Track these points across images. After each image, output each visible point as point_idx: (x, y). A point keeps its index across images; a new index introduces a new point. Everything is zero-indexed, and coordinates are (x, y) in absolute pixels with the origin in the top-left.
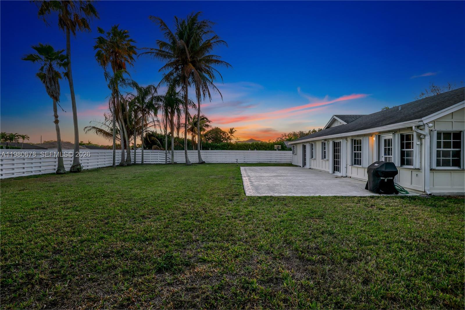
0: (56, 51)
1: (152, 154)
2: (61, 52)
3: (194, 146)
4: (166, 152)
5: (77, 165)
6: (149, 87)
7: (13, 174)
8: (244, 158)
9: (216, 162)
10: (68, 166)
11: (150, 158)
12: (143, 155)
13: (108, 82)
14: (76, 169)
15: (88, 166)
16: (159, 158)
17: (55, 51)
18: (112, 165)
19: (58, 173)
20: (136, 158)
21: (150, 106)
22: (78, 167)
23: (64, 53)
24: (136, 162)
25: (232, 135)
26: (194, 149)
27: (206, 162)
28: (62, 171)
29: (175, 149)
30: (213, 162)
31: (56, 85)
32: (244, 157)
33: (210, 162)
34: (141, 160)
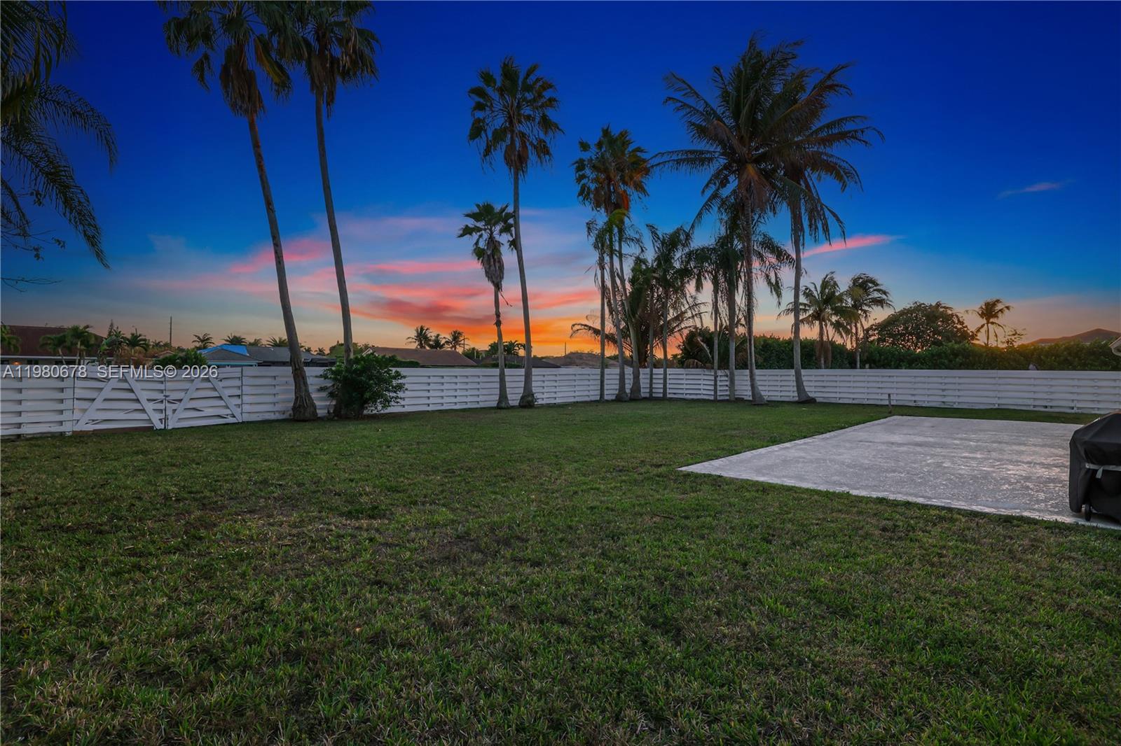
0: (499, 208)
1: (688, 377)
2: (504, 210)
3: (822, 359)
4: (716, 373)
5: (528, 396)
6: (677, 233)
7: (442, 404)
8: (941, 393)
9: (850, 402)
10: (514, 398)
11: (684, 386)
12: (665, 379)
13: (592, 239)
14: (528, 402)
15: (555, 398)
16: (702, 387)
17: (497, 208)
18: (598, 398)
19: (499, 408)
20: (654, 386)
21: (685, 273)
22: (530, 399)
23: (510, 209)
24: (654, 395)
25: (993, 323)
26: (823, 366)
27: (818, 400)
28: (503, 405)
29: (758, 367)
30: (841, 401)
31: (497, 265)
32: (943, 390)
33: (833, 401)
34: (662, 391)
